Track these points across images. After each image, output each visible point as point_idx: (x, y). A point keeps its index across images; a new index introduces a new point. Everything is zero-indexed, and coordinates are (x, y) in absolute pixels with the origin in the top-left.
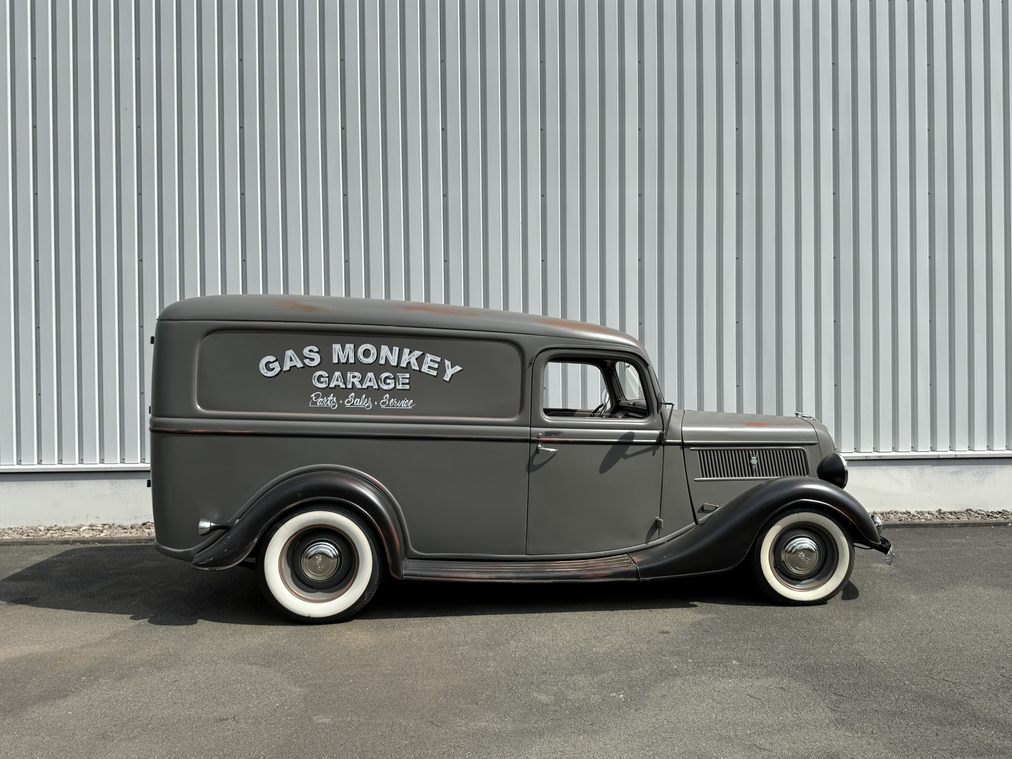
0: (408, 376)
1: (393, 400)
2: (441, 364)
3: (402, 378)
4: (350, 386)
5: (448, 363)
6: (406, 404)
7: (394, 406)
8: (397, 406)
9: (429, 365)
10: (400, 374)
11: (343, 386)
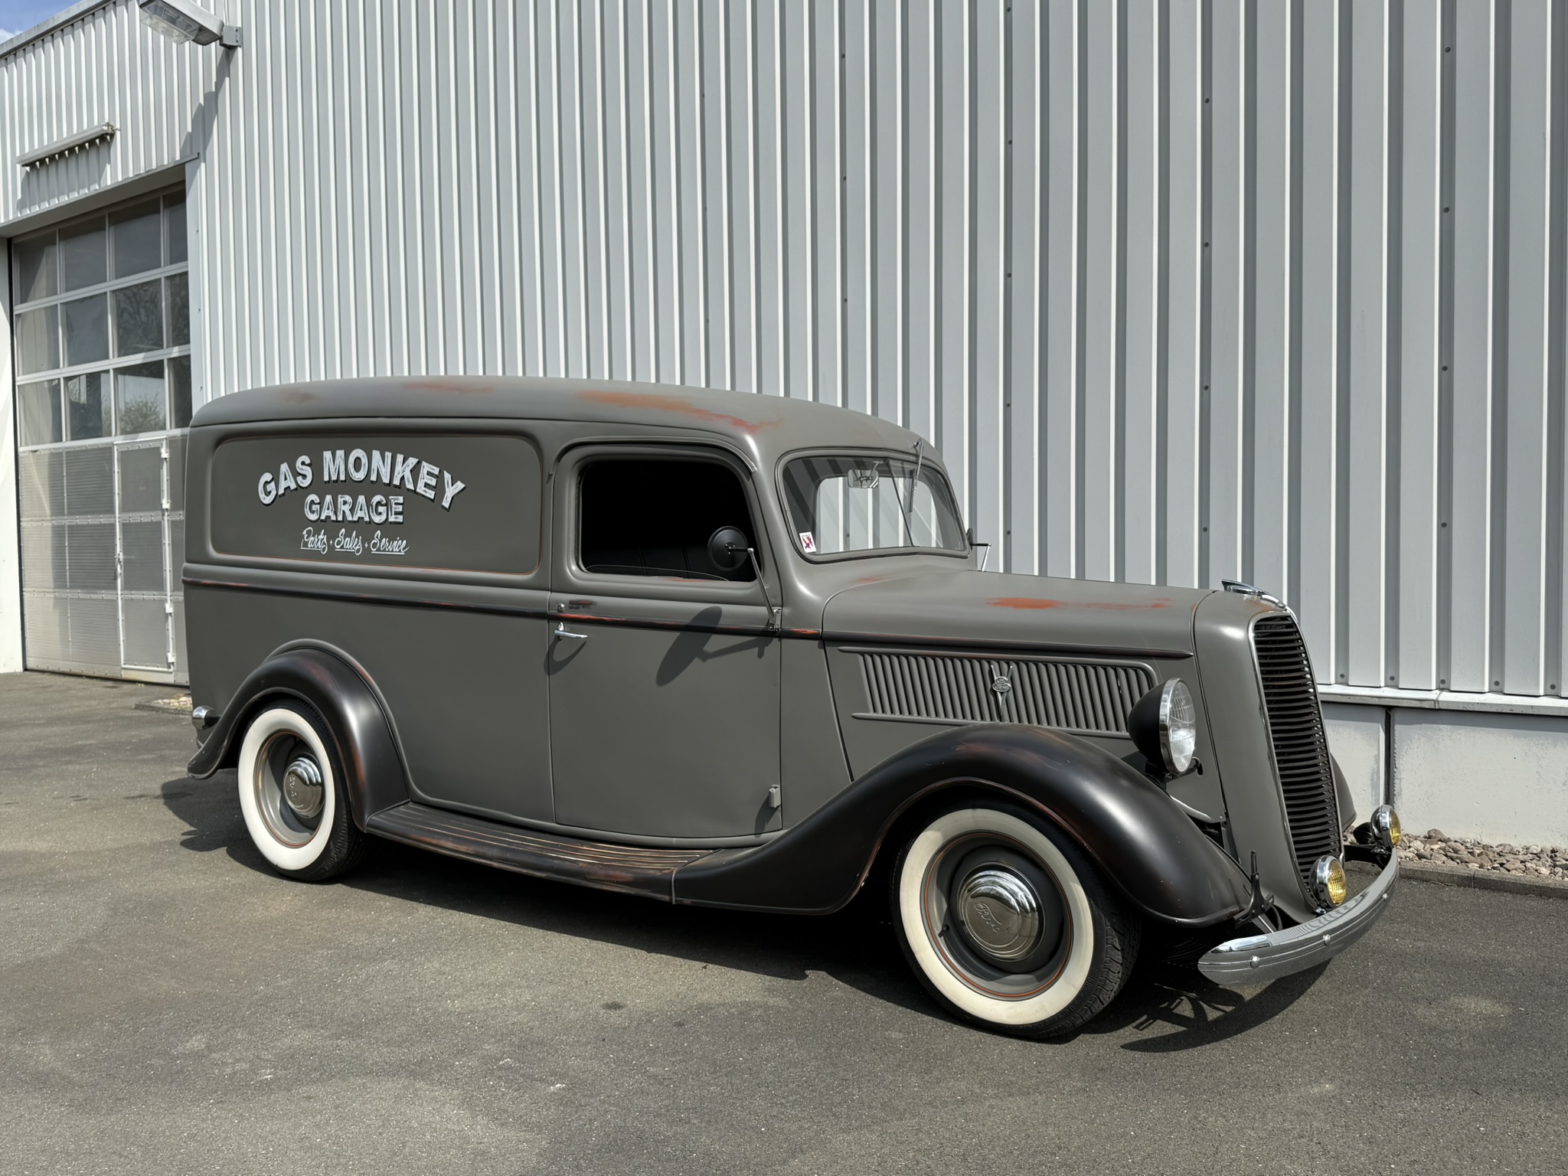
0: (401, 499)
1: (384, 540)
2: (440, 478)
3: (396, 504)
4: (340, 518)
5: (447, 476)
6: (398, 547)
7: (384, 550)
8: (389, 551)
9: (425, 480)
10: (393, 497)
11: (333, 518)
